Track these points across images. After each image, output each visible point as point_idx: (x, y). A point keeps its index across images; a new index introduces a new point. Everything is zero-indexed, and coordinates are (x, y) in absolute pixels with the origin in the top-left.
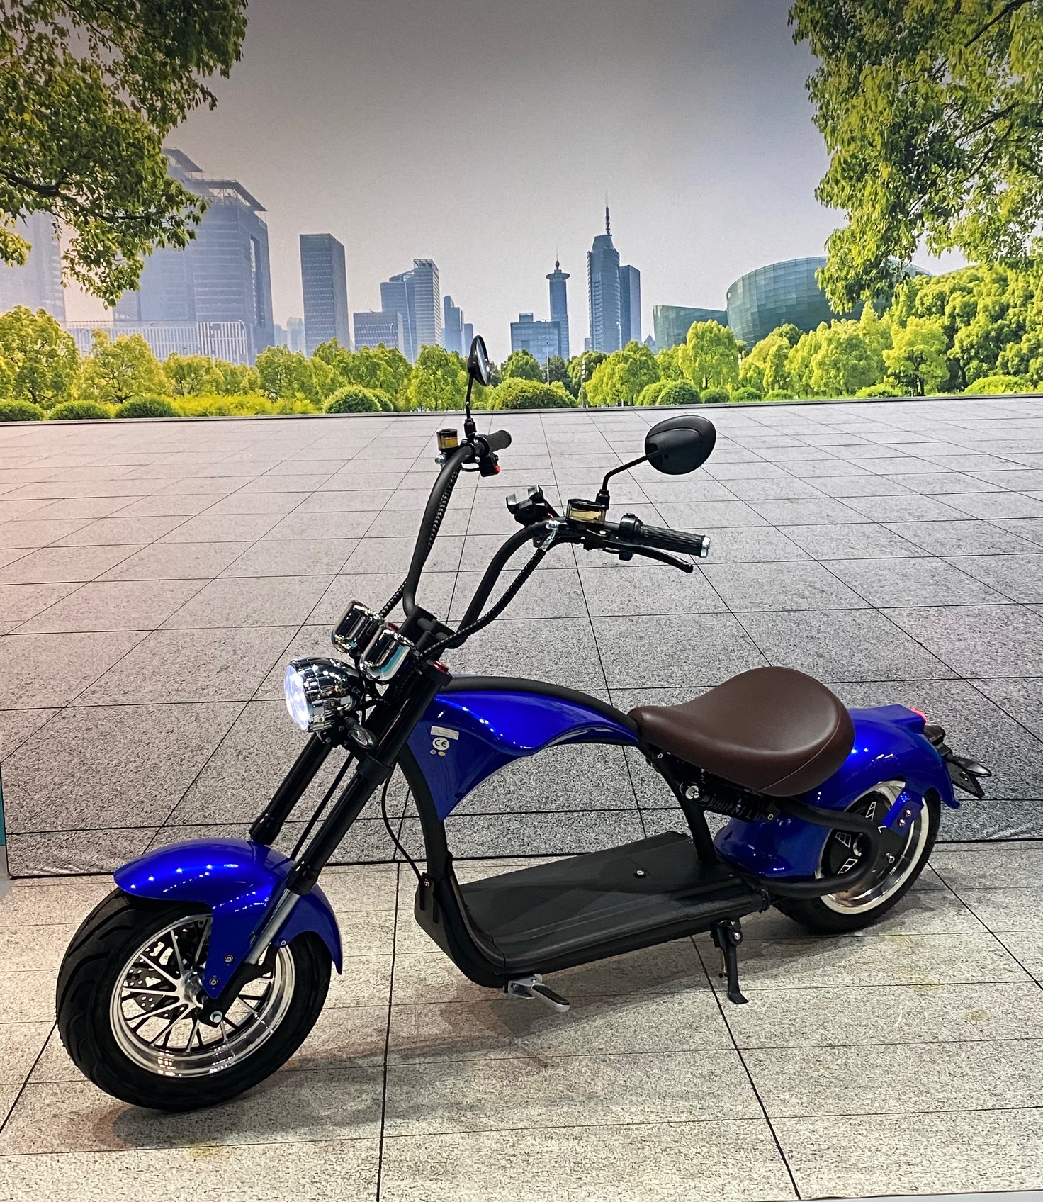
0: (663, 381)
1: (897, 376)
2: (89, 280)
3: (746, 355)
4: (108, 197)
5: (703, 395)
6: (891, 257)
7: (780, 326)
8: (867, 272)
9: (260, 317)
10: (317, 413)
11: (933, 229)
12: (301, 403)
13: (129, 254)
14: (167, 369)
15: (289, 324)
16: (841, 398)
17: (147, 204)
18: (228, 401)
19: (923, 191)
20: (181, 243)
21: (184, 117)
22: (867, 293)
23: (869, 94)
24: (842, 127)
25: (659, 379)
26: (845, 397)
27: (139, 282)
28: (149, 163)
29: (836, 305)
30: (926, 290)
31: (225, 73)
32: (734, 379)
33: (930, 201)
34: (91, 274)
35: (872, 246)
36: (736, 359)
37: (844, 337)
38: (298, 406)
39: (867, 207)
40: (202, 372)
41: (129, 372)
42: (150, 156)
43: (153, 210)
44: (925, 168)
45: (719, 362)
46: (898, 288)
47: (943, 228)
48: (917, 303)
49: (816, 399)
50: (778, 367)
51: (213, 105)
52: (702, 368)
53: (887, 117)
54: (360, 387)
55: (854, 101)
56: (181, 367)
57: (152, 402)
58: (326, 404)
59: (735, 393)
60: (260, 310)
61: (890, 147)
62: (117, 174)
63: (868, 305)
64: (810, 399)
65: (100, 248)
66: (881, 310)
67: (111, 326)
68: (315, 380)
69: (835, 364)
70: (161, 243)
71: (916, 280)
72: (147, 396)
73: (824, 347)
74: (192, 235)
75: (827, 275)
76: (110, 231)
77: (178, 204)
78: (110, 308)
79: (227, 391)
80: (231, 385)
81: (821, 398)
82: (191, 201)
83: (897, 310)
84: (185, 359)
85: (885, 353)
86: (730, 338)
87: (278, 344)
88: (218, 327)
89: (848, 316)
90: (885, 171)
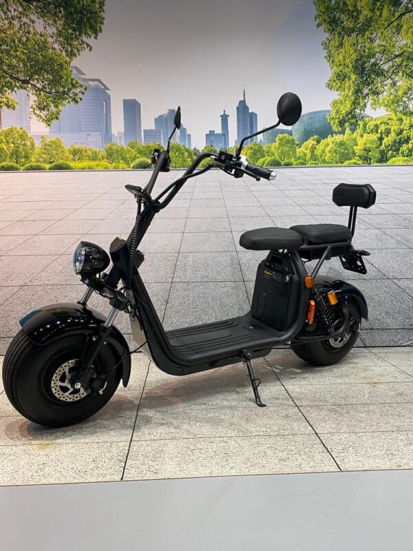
0: (266, 157)
1: (360, 157)
2: (41, 116)
3: (300, 147)
4: (49, 84)
5: (282, 163)
6: (356, 110)
7: (313, 136)
8: (347, 116)
9: (107, 131)
10: (129, 169)
11: (373, 99)
12: (122, 165)
13: (56, 106)
14: (69, 150)
15: (118, 133)
16: (338, 165)
17: (64, 87)
18: (93, 163)
19: (369, 85)
20: (77, 102)
21: (79, 54)
22: (347, 124)
23: (347, 48)
24: (336, 60)
25: (264, 156)
26: (340, 164)
27: (60, 117)
28: (65, 72)
29: (335, 128)
30: (371, 123)
31: (96, 38)
32: (295, 157)
33: (371, 89)
34: (41, 114)
35: (349, 106)
36: (295, 149)
37: (338, 141)
38: (121, 166)
39: (347, 91)
40: (83, 152)
41: (55, 152)
42: (66, 69)
43: (66, 90)
44: (369, 76)
45: (289, 150)
46: (359, 122)
47: (376, 99)
48: (367, 128)
49: (328, 165)
50: (312, 152)
51: (91, 50)
52: (282, 152)
53: (354, 56)
54: (145, 158)
55: (341, 50)
56: (75, 150)
57: (63, 163)
58: (132, 165)
59: (295, 162)
60: (107, 128)
61: (355, 68)
62: (53, 76)
63: (348, 129)
64: (326, 165)
65: (45, 104)
66: (353, 130)
67: (48, 134)
68: (128, 156)
69: (335, 151)
70: (69, 102)
71: (367, 119)
72: (61, 161)
73: (331, 144)
74: (81, 99)
75: (331, 117)
76: (49, 98)
77: (76, 87)
78: (48, 127)
79: (93, 160)
80: (94, 157)
81: (330, 165)
82: (81, 86)
83: (359, 130)
84: (77, 147)
85: (355, 147)
86: (293, 140)
87: (114, 141)
88: (90, 135)
89: (340, 133)
90: (353, 77)
